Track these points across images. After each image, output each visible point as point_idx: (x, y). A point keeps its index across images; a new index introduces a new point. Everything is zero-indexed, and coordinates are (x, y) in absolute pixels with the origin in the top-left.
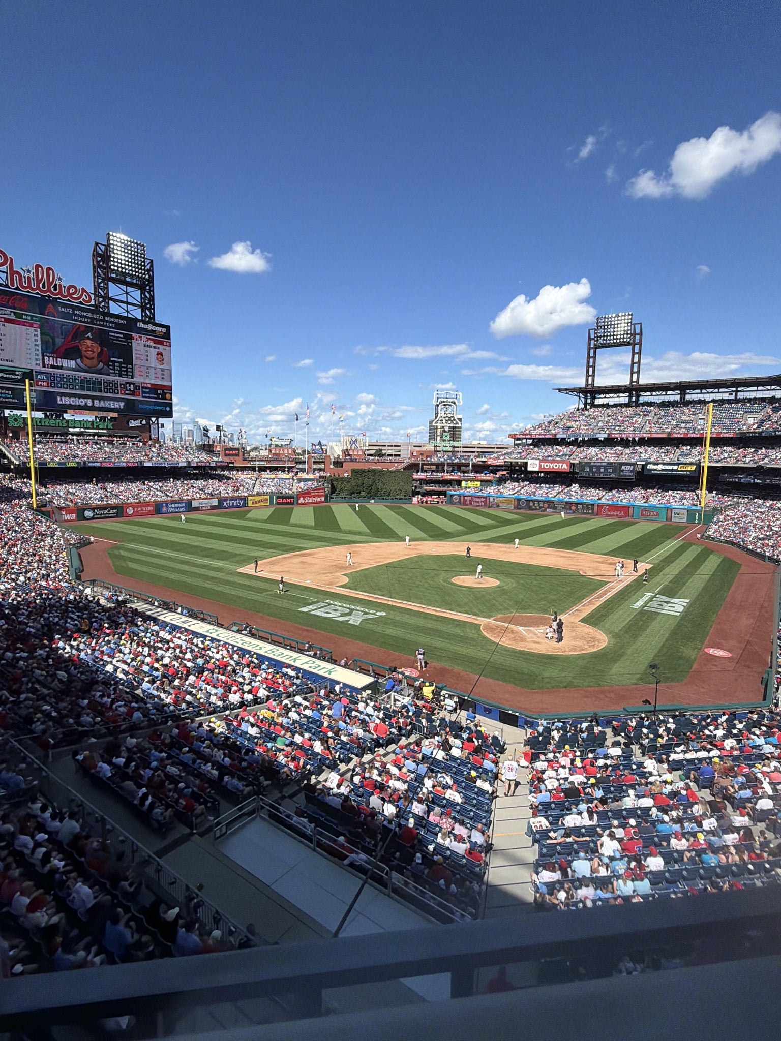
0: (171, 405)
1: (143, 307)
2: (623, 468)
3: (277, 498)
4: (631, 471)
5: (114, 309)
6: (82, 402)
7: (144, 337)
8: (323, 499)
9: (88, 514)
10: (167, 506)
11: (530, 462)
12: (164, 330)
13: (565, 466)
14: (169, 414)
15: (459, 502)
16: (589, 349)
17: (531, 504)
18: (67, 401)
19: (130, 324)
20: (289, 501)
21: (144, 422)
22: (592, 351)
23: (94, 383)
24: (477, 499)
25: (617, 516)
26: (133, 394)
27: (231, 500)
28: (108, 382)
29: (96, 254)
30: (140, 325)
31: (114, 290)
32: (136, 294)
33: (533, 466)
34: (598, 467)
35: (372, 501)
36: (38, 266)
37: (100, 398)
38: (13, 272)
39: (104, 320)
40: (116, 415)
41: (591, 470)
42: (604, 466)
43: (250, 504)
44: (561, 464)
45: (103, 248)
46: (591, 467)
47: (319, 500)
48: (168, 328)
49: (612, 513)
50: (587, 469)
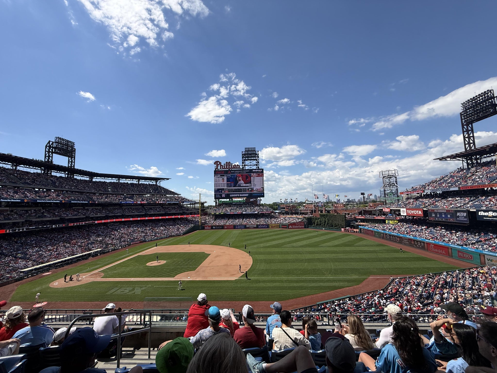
0: (264, 193)
1: (257, 165)
3: (282, 225)
4: (465, 217)
5: (247, 168)
6: (236, 195)
7: (255, 174)
8: (303, 227)
9: (214, 227)
10: (237, 226)
11: (402, 209)
12: (261, 170)
13: (420, 212)
14: (263, 196)
18: (232, 195)
19: (251, 171)
20: (285, 227)
21: (255, 199)
23: (240, 189)
25: (441, 253)
26: (251, 191)
27: (262, 225)
28: (244, 189)
29: (242, 155)
30: (254, 171)
31: (247, 162)
32: (254, 162)
34: (441, 214)
36: (227, 162)
37: (241, 194)
38: (221, 166)
39: (243, 172)
40: (246, 198)
41: (436, 216)
42: (445, 213)
43: (270, 227)
44: (418, 211)
45: (244, 152)
46: (436, 214)
47: (300, 227)
48: (263, 169)
50: (434, 215)
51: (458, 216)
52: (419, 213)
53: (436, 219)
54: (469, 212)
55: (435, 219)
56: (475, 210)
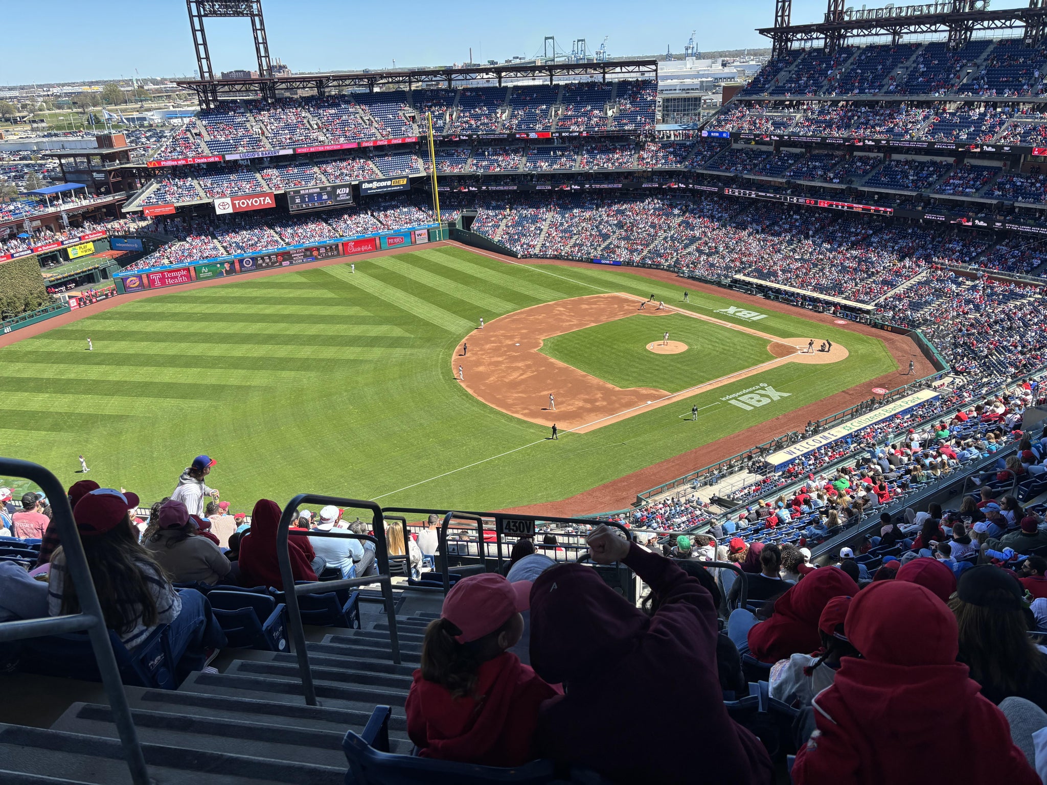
2: (338, 191)
4: (348, 195)
11: (217, 202)
13: (268, 200)
15: (142, 285)
16: (191, 17)
17: (260, 262)
22: (196, 20)
24: (173, 274)
25: (365, 250)
33: (223, 207)
34: (311, 196)
35: (7, 330)
41: (303, 200)
44: (262, 199)
46: (302, 197)
49: (359, 249)
50: (298, 201)
51: (339, 194)
52: (266, 201)
53: (304, 206)
54: (350, 186)
55: (302, 206)
56: (357, 183)
